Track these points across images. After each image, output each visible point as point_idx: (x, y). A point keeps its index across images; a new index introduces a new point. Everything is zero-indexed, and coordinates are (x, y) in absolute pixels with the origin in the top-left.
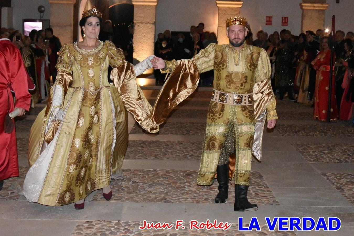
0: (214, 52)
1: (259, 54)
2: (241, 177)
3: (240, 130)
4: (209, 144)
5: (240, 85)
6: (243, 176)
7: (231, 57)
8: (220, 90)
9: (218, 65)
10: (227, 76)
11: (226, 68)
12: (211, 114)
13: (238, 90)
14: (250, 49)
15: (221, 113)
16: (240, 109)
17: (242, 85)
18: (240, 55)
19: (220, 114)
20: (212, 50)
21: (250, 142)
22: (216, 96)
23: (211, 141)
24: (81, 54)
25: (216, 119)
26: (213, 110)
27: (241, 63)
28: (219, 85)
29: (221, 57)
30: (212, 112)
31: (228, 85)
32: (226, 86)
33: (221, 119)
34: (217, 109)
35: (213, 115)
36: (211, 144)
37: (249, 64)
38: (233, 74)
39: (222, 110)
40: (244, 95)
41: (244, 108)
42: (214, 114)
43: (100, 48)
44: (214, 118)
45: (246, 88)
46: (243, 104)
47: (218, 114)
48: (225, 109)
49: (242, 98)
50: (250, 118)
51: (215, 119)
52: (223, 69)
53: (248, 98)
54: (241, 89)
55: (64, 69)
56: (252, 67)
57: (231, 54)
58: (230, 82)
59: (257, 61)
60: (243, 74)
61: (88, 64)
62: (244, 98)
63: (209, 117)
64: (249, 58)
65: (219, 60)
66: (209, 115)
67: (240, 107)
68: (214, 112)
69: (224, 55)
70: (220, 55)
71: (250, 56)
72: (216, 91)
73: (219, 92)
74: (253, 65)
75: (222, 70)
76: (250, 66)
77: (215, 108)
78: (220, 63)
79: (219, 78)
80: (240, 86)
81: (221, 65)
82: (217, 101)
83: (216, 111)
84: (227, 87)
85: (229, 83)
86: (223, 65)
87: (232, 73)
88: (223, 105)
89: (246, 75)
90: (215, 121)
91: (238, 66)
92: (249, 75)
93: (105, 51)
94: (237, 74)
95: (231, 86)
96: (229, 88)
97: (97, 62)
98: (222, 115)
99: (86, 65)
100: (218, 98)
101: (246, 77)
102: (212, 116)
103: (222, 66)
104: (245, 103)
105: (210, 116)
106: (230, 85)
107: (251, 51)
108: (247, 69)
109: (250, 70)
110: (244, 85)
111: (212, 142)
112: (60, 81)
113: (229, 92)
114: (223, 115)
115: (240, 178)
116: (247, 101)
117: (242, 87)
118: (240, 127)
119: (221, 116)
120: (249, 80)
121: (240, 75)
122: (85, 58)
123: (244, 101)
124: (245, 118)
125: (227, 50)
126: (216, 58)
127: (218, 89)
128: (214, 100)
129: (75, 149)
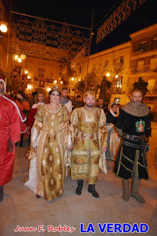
0: (77, 112)
1: (100, 112)
3: (92, 154)
4: (76, 161)
5: (92, 129)
6: (93, 179)
8: (82, 131)
10: (84, 124)
11: (84, 120)
14: (96, 109)
15: (82, 144)
16: (92, 142)
17: (93, 129)
21: (97, 161)
22: (79, 135)
24: (48, 113)
26: (77, 143)
27: (92, 117)
28: (81, 129)
33: (83, 147)
34: (80, 142)
37: (96, 117)
40: (95, 134)
41: (94, 141)
42: (78, 145)
43: (59, 110)
44: (78, 147)
47: (80, 145)
48: (84, 142)
49: (93, 136)
52: (82, 120)
53: (96, 135)
54: (93, 131)
56: (98, 119)
57: (86, 113)
58: (87, 127)
59: (100, 115)
60: (93, 123)
62: (94, 136)
64: (96, 114)
65: (80, 116)
66: (75, 145)
67: (93, 140)
69: (82, 113)
70: (80, 113)
71: (96, 113)
72: (79, 132)
73: (81, 132)
74: (98, 118)
76: (97, 119)
78: (80, 118)
81: (81, 119)
84: (86, 130)
86: (82, 119)
87: (87, 123)
88: (83, 140)
90: (79, 149)
91: (90, 119)
93: (62, 112)
94: (90, 122)
95: (88, 130)
97: (56, 118)
99: (50, 119)
100: (80, 136)
101: (95, 124)
107: (96, 110)
108: (95, 120)
109: (97, 120)
113: (87, 133)
114: (83, 146)
116: (96, 137)
117: (94, 130)
118: (92, 152)
120: (96, 126)
121: (92, 123)
122: (50, 115)
123: (94, 138)
124: (95, 147)
125: (83, 110)
126: (78, 115)
127: (80, 131)
128: (78, 137)
129: (43, 166)
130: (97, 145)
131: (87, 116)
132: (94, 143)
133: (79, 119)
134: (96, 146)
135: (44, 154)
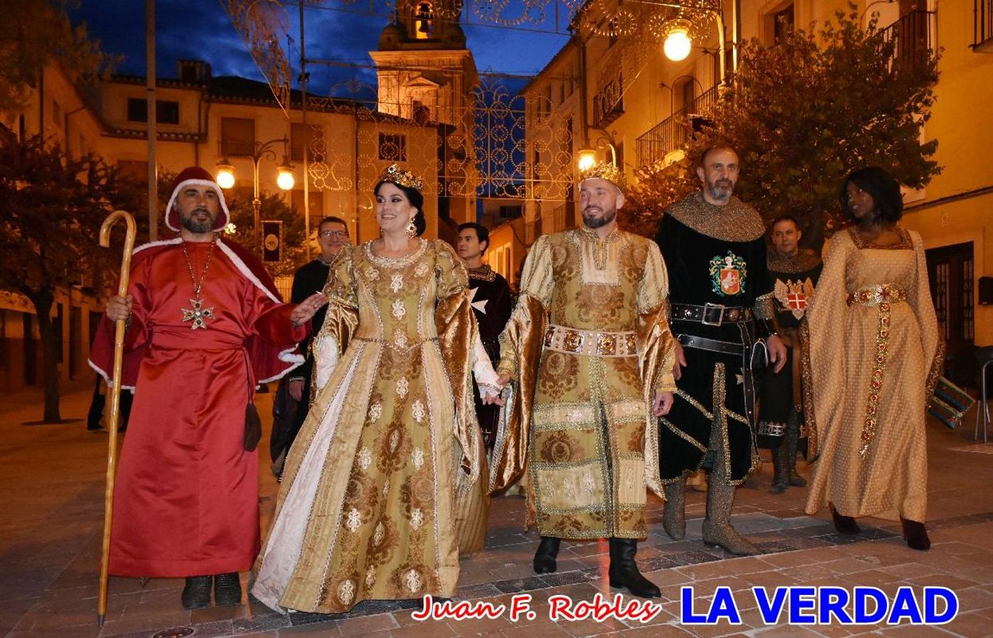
0: (549, 248)
1: (646, 248)
2: (625, 519)
3: (616, 412)
4: (550, 449)
5: (608, 313)
6: (631, 517)
7: (588, 254)
8: (565, 325)
9: (559, 273)
10: (578, 294)
11: (575, 276)
12: (548, 384)
13: (606, 324)
14: (626, 238)
15: (572, 377)
16: (612, 366)
17: (613, 314)
18: (607, 248)
19: (569, 382)
21: (639, 440)
22: (557, 338)
23: (555, 442)
25: (563, 394)
26: (551, 372)
27: (610, 264)
28: (564, 316)
29: (565, 255)
30: (551, 378)
31: (582, 314)
32: (579, 315)
33: (573, 391)
34: (560, 370)
35: (552, 384)
36: (554, 449)
37: (627, 268)
38: (594, 289)
39: (574, 372)
40: (619, 334)
41: (620, 364)
42: (555, 382)
44: (556, 392)
45: (621, 320)
46: (618, 355)
47: (564, 382)
48: (579, 368)
49: (614, 341)
50: (635, 386)
51: (559, 394)
52: (570, 279)
54: (612, 321)
55: (340, 299)
56: (634, 275)
57: (587, 248)
58: (587, 305)
59: (643, 262)
60: (613, 288)
61: (391, 290)
63: (542, 389)
64: (627, 257)
65: (561, 262)
66: (544, 386)
67: (612, 361)
68: (555, 378)
69: (571, 249)
70: (564, 251)
71: (628, 252)
72: (557, 327)
73: (563, 329)
74: (634, 270)
75: (568, 283)
76: (629, 272)
77: (555, 368)
78: (563, 268)
79: (561, 302)
80: (609, 316)
81: (566, 272)
82: (560, 349)
83: (559, 375)
84: (581, 319)
85: (583, 310)
86: (570, 273)
87: (590, 287)
88: (573, 359)
89: (622, 291)
90: (559, 397)
91: (602, 272)
92: (627, 289)
93: (430, 262)
94: (601, 287)
95: (590, 316)
96: (587, 321)
98: (573, 382)
99: (387, 291)
100: (561, 343)
101: (620, 295)
102: (551, 387)
103: (567, 275)
104: (623, 352)
105: (548, 387)
106: (587, 313)
107: (628, 241)
108: (624, 280)
109: (630, 281)
110: (617, 314)
111: (556, 445)
113: (586, 329)
114: (576, 383)
115: (623, 522)
116: (625, 348)
118: (615, 406)
119: (571, 386)
120: (626, 303)
121: (608, 290)
123: (618, 349)
125: (577, 240)
126: (555, 258)
127: (560, 324)
128: (552, 347)
129: (359, 473)
130: (632, 376)
131: (589, 263)
132: (620, 370)
133: (557, 273)
134: (629, 383)
135: (366, 425)
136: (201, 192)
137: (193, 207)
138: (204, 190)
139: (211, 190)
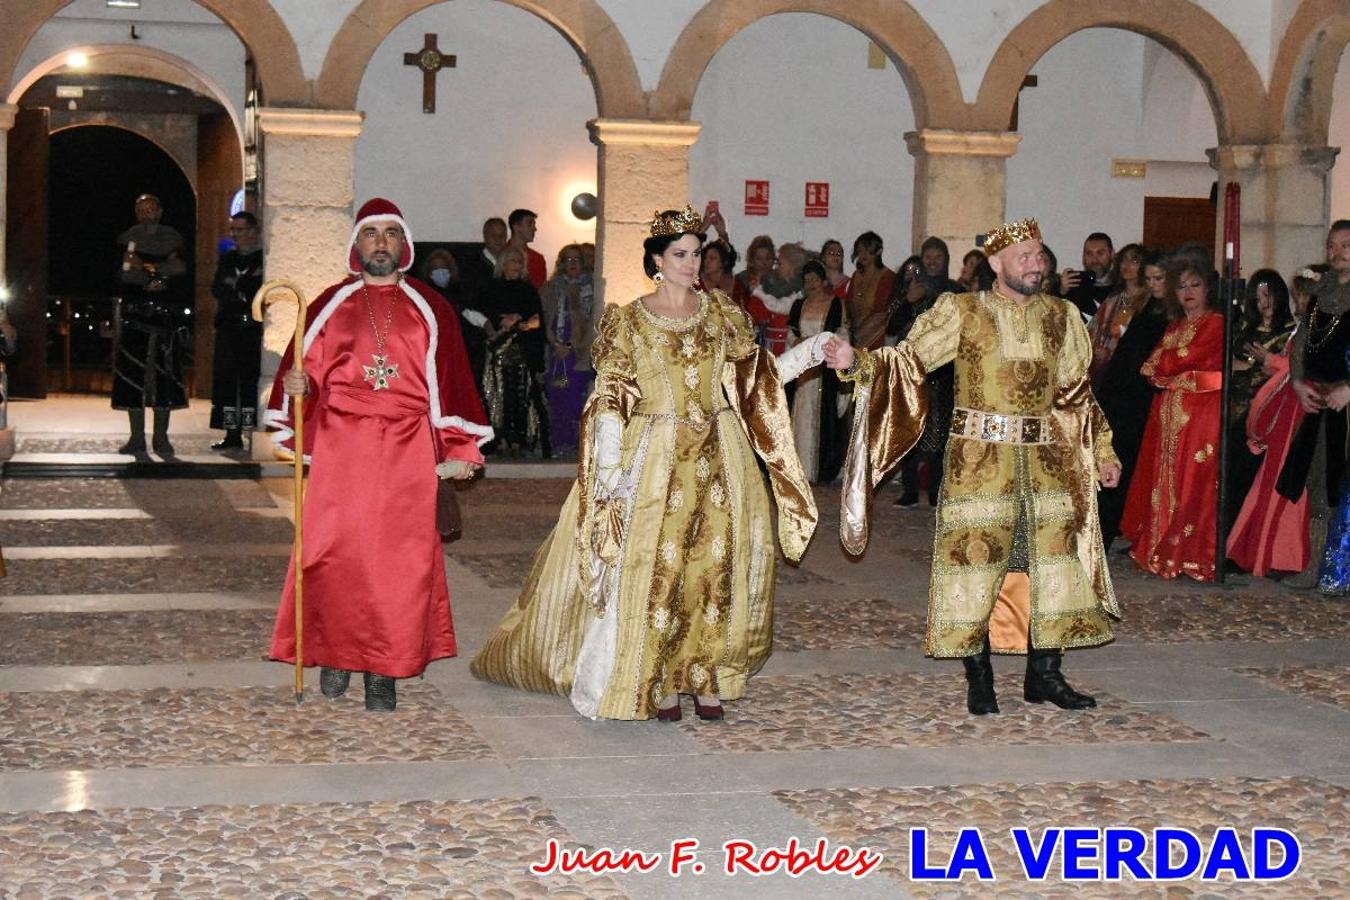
0: (958, 313)
2: (1048, 629)
4: (964, 550)
5: (1032, 393)
6: (1055, 626)
7: (1006, 323)
8: (982, 407)
9: (972, 344)
10: (999, 371)
11: (995, 350)
13: (1031, 406)
14: (1043, 302)
15: (993, 466)
16: (1035, 455)
18: (1028, 316)
19: (991, 470)
20: (952, 307)
21: (1064, 541)
22: (974, 425)
23: (971, 540)
25: (980, 483)
26: (967, 458)
27: (1032, 336)
28: (980, 397)
29: (979, 323)
30: (968, 466)
31: (1005, 394)
32: (1002, 396)
33: (993, 482)
35: (968, 474)
37: (1050, 339)
38: (1017, 365)
39: (994, 459)
40: (1043, 418)
41: (1044, 452)
42: (972, 470)
44: (973, 481)
45: (1046, 400)
46: (1042, 442)
47: (985, 470)
48: (1000, 455)
49: (1038, 426)
51: (976, 485)
52: (987, 353)
53: (1051, 424)
54: (1038, 402)
55: (617, 370)
56: (1056, 345)
57: (1004, 316)
60: (1038, 364)
61: (684, 356)
62: (1042, 426)
63: (957, 479)
64: (1047, 324)
65: (973, 332)
66: (958, 475)
67: (1035, 448)
68: (973, 466)
70: (976, 317)
71: (1047, 318)
72: (971, 412)
73: (979, 414)
74: (1056, 340)
75: (984, 356)
76: (1052, 343)
77: (973, 455)
78: (977, 340)
79: (975, 379)
80: (1034, 396)
81: (981, 344)
82: (978, 437)
83: (978, 462)
84: (1005, 400)
85: (1006, 389)
86: (987, 346)
87: (1013, 363)
89: (1046, 366)
90: (977, 488)
91: (1026, 345)
92: (1051, 365)
94: (1024, 363)
95: (1013, 397)
96: (1012, 403)
97: (705, 349)
98: (994, 472)
99: (679, 357)
101: (1045, 371)
102: (967, 477)
103: (983, 347)
104: (1045, 439)
106: (1011, 394)
107: (1046, 306)
108: (1045, 352)
109: (1053, 353)
110: (1044, 394)
112: (610, 401)
114: (998, 473)
115: (1045, 632)
117: (1039, 399)
119: (990, 474)
120: (1052, 380)
121: (1033, 366)
123: (1042, 435)
124: (1050, 478)
125: (989, 305)
126: (965, 327)
127: (975, 406)
128: (966, 435)
129: (664, 568)
131: (1009, 334)
132: (1043, 460)
133: (969, 344)
134: (1053, 475)
135: (667, 514)
136: (381, 229)
137: (372, 248)
138: (385, 227)
139: (392, 226)
